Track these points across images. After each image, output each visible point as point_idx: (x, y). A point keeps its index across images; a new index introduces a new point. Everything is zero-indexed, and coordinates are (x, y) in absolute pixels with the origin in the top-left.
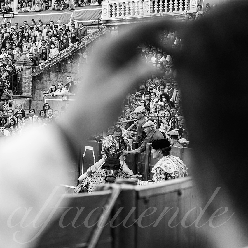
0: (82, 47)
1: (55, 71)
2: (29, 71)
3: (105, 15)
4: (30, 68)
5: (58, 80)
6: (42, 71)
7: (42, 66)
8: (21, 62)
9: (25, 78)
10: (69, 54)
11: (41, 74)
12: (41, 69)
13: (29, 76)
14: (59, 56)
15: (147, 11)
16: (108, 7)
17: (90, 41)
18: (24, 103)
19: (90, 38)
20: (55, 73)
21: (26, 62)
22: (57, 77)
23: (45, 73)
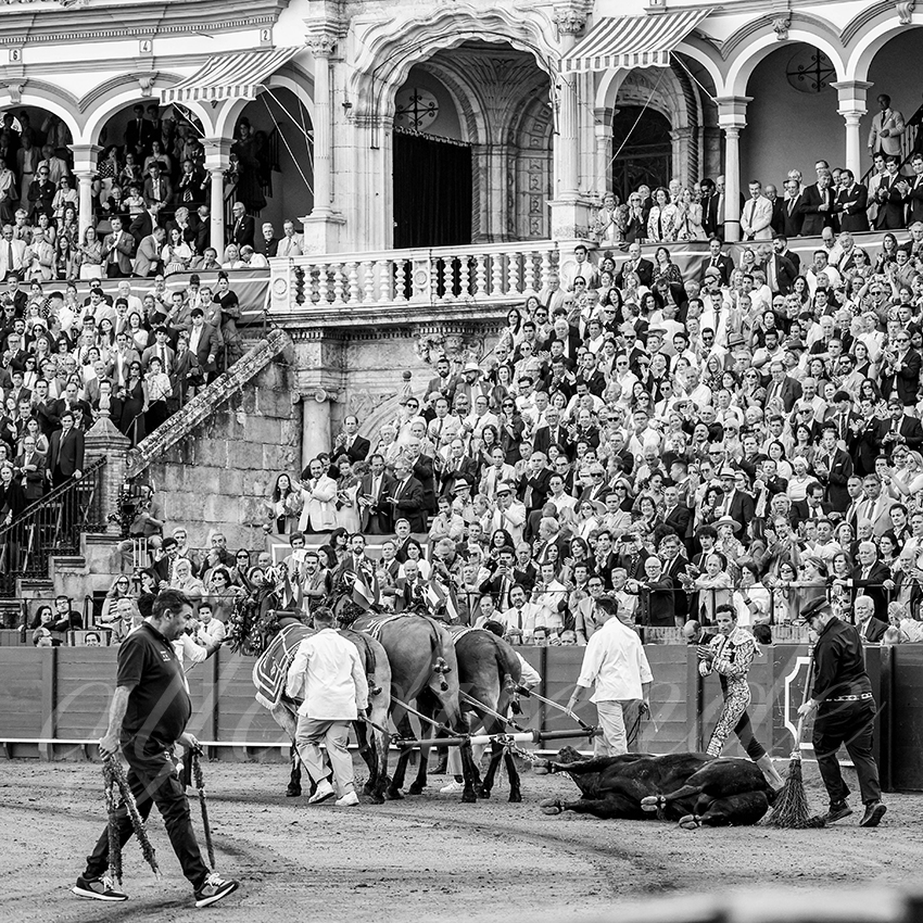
0: (233, 391)
1: (175, 463)
2: (121, 463)
3: (281, 299)
4: (122, 456)
5: (183, 487)
6: (148, 463)
7: (145, 447)
8: (100, 438)
9: (112, 484)
10: (205, 412)
11: (145, 471)
12: (145, 457)
13: (120, 477)
14: (183, 420)
15: (422, 290)
16: (291, 276)
17: (251, 375)
18: (109, 555)
19: (251, 365)
20: (176, 468)
21: (114, 438)
22: (182, 480)
23: (154, 469)
